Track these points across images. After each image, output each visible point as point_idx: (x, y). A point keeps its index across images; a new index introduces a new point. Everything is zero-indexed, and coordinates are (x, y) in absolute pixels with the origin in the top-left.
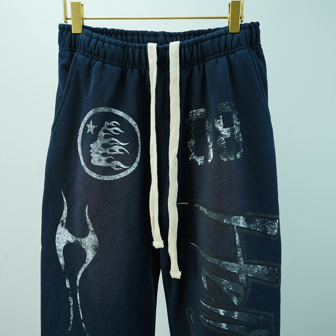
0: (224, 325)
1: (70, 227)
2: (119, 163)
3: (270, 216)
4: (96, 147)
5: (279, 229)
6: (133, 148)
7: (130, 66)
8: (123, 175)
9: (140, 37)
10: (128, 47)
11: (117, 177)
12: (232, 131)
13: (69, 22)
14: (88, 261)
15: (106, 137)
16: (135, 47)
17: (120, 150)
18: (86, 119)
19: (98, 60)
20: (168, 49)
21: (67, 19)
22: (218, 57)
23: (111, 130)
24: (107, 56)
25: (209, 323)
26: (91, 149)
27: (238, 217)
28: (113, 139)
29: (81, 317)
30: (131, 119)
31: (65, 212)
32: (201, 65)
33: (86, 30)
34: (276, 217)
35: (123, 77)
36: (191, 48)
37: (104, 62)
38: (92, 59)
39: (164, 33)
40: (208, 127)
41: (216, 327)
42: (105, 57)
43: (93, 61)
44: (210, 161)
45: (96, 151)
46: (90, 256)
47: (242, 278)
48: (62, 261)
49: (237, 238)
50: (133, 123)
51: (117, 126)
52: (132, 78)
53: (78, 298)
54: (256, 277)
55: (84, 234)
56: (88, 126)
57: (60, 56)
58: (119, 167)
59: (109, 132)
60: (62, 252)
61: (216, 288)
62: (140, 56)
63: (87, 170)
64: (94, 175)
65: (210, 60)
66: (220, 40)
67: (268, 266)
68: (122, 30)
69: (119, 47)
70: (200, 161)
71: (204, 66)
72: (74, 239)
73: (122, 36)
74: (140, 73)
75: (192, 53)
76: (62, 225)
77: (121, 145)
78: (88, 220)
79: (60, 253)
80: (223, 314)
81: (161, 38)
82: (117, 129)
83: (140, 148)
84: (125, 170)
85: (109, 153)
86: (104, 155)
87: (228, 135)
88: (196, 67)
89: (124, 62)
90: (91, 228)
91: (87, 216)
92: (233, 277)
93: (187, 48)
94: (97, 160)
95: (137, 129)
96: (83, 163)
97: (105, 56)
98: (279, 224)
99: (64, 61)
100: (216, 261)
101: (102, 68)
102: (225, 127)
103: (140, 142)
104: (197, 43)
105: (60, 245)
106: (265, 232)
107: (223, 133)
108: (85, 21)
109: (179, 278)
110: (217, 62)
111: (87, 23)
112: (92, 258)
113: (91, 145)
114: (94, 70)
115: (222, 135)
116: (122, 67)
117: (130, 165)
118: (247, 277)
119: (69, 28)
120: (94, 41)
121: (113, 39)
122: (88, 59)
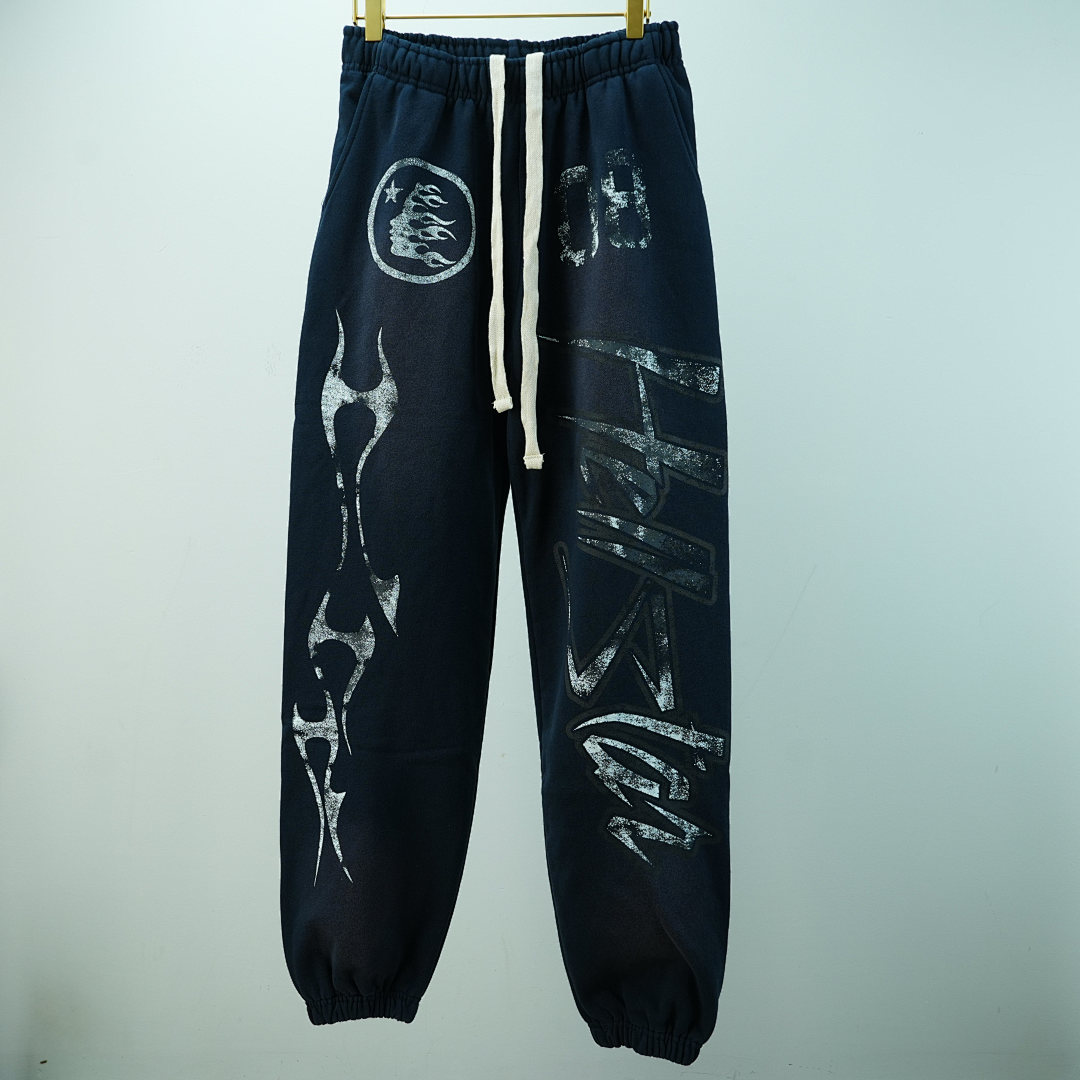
0: (618, 548)
1: (348, 377)
2: (437, 256)
3: (704, 358)
4: (399, 224)
5: (721, 384)
6: (461, 229)
7: (460, 93)
8: (443, 276)
9: (479, 47)
10: (458, 63)
11: (434, 279)
12: (631, 199)
13: (361, 24)
14: (378, 434)
15: (416, 210)
16: (470, 63)
17: (440, 234)
18: (384, 180)
19: (407, 82)
20: (524, 64)
21: (357, 18)
22: (607, 78)
23: (426, 199)
24: (423, 77)
25: (591, 545)
26: (391, 227)
27: (644, 351)
28: (429, 215)
29: (363, 542)
30: (460, 180)
31: (340, 349)
32: (580, 92)
33: (388, 36)
34: (716, 361)
35: (447, 113)
36: (562, 63)
37: (416, 86)
38: (398, 81)
39: (518, 41)
40: (592, 197)
41: (604, 551)
42: (418, 78)
43: (399, 84)
44: (593, 254)
45: (399, 232)
46: (382, 422)
47: (652, 464)
48: (331, 438)
49: (642, 387)
50: (463, 187)
51: (437, 194)
52: (464, 112)
53: (358, 507)
54: (678, 469)
55: (373, 383)
56: (387, 191)
57: (344, 79)
58: (439, 262)
59: (422, 201)
60: (332, 422)
61: (605, 478)
62: (477, 76)
63: (383, 266)
64: (395, 274)
65: (595, 82)
66: (609, 50)
67: (703, 453)
68: (449, 38)
69: (444, 62)
70: (578, 259)
71: (585, 95)
72: (355, 396)
73: (447, 47)
74: (477, 106)
75: (564, 72)
76: (335, 373)
77: (441, 225)
78: (382, 356)
79: (329, 424)
80: (617, 527)
81: (511, 49)
82: (435, 198)
83: (474, 233)
84: (447, 267)
85: (421, 236)
86: (413, 239)
87: (624, 204)
88: (571, 97)
89: (451, 88)
90: (386, 369)
91: (380, 349)
92: (636, 460)
93: (555, 64)
94: (401, 247)
97: (419, 76)
98: (721, 375)
99: (350, 87)
100: (604, 427)
101: (414, 94)
102: (617, 189)
103: (474, 224)
104: (572, 55)
105: (329, 409)
106: (695, 387)
107: (614, 200)
108: (387, 21)
109: (540, 467)
110: (605, 85)
111: (390, 26)
112: (385, 426)
113: (392, 222)
114: (399, 99)
115: (614, 204)
116: (446, 95)
117: (458, 259)
118: (661, 464)
119: (361, 31)
120: (401, 51)
121: (432, 50)
122: (391, 82)
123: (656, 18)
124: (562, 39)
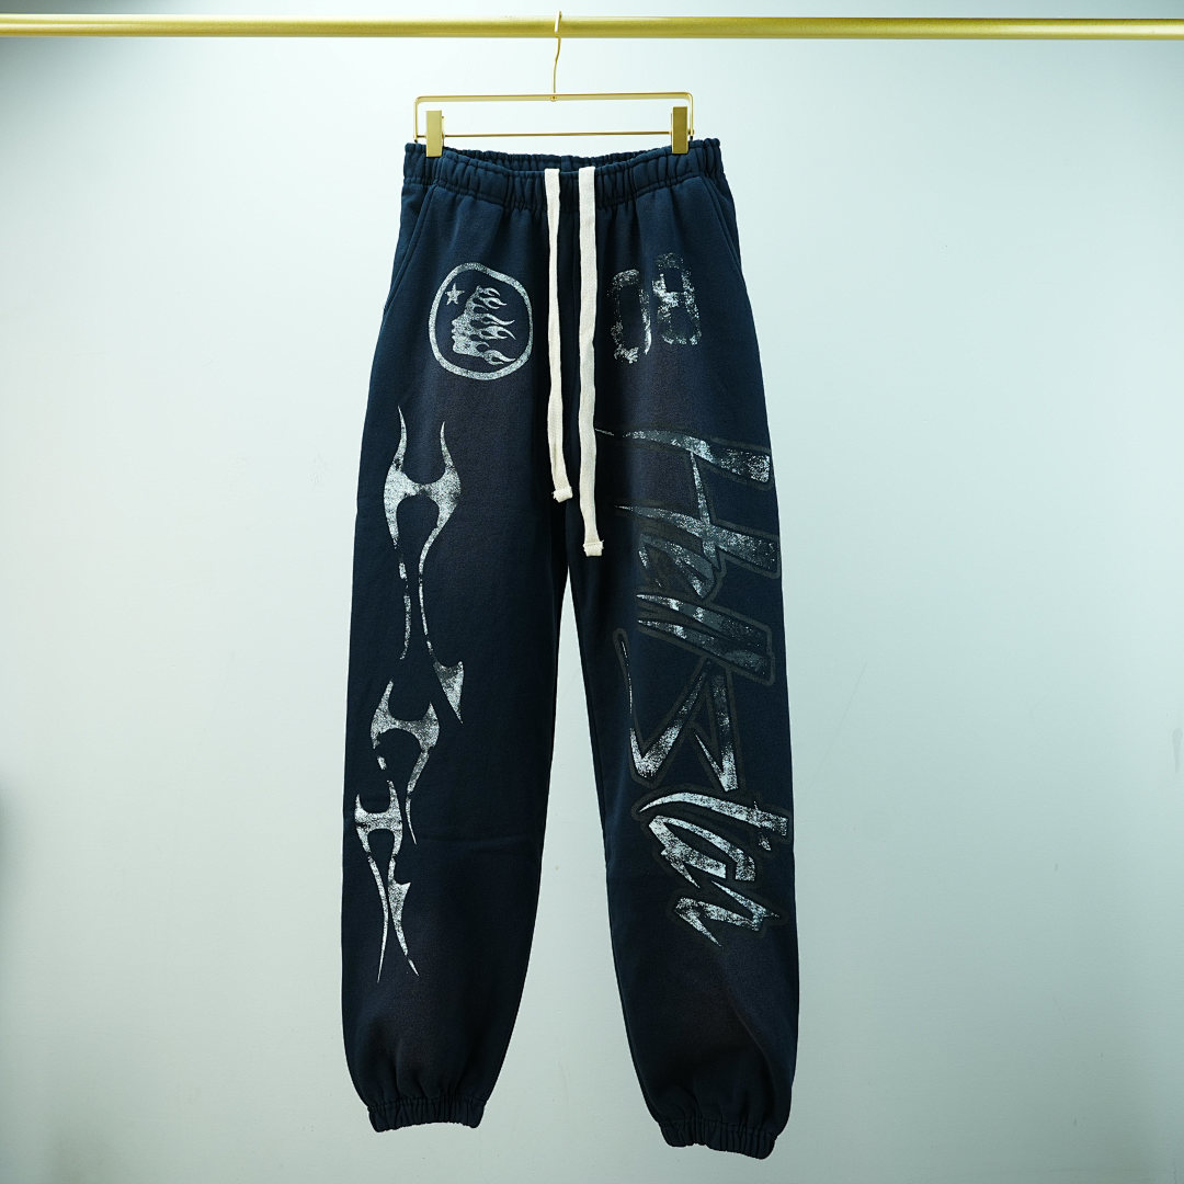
0: (679, 630)
1: (410, 470)
2: (497, 354)
3: (755, 448)
4: (461, 324)
5: (771, 472)
6: (520, 329)
7: (517, 204)
8: (503, 372)
9: (533, 163)
10: (514, 177)
11: (495, 376)
12: (682, 299)
13: (422, 141)
14: (441, 524)
15: (477, 310)
16: (525, 177)
17: (500, 333)
18: (445, 283)
19: (466, 194)
20: (576, 177)
21: (418, 137)
22: (655, 189)
23: (486, 301)
24: (481, 189)
25: (652, 628)
26: (453, 327)
27: (697, 441)
28: (488, 315)
29: (426, 630)
30: (518, 283)
31: (402, 444)
32: (630, 203)
33: (448, 152)
34: (766, 450)
35: (505, 221)
36: (612, 176)
37: (475, 197)
38: (458, 193)
39: (570, 157)
40: (644, 298)
41: (664, 632)
42: (477, 191)
43: (459, 196)
44: (646, 351)
45: (461, 331)
46: (445, 512)
47: (709, 548)
48: (394, 530)
49: (696, 475)
50: (522, 290)
51: (496, 296)
52: (521, 221)
53: (421, 596)
54: (733, 553)
55: (436, 475)
56: (449, 294)
57: (405, 192)
58: (498, 360)
59: (482, 303)
60: (395, 514)
61: (664, 562)
62: (533, 189)
63: (445, 364)
64: (457, 370)
65: (643, 194)
66: (657, 163)
67: (756, 538)
68: (505, 154)
69: (500, 175)
70: (631, 356)
71: (634, 205)
72: (418, 489)
73: (503, 162)
74: (533, 216)
75: (615, 184)
76: (397, 467)
77: (501, 325)
78: (444, 449)
79: (391, 516)
80: (677, 609)
81: (566, 164)
82: (495, 300)
83: (531, 333)
84: (507, 364)
85: (481, 336)
86: (474, 338)
87: (675, 303)
88: (621, 208)
89: (508, 199)
90: (449, 462)
91: (443, 443)
92: (693, 544)
93: (606, 177)
94: (462, 345)
95: (527, 302)
96: (437, 355)
97: (478, 187)
98: (771, 464)
99: (412, 198)
100: (661, 513)
101: (473, 205)
102: (668, 291)
103: (531, 324)
104: (622, 169)
105: (392, 502)
106: (747, 475)
107: (666, 300)
108: (446, 139)
109: (599, 554)
110: (654, 196)
111: (449, 143)
112: (448, 516)
113: (454, 323)
114: (459, 210)
115: (665, 304)
116: (503, 205)
117: (517, 357)
118: (717, 548)
119: (422, 149)
120: (460, 166)
121: (490, 164)
122: (451, 194)
123: (699, 136)
124: (612, 155)
